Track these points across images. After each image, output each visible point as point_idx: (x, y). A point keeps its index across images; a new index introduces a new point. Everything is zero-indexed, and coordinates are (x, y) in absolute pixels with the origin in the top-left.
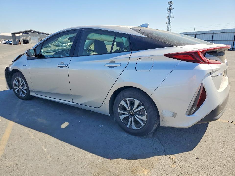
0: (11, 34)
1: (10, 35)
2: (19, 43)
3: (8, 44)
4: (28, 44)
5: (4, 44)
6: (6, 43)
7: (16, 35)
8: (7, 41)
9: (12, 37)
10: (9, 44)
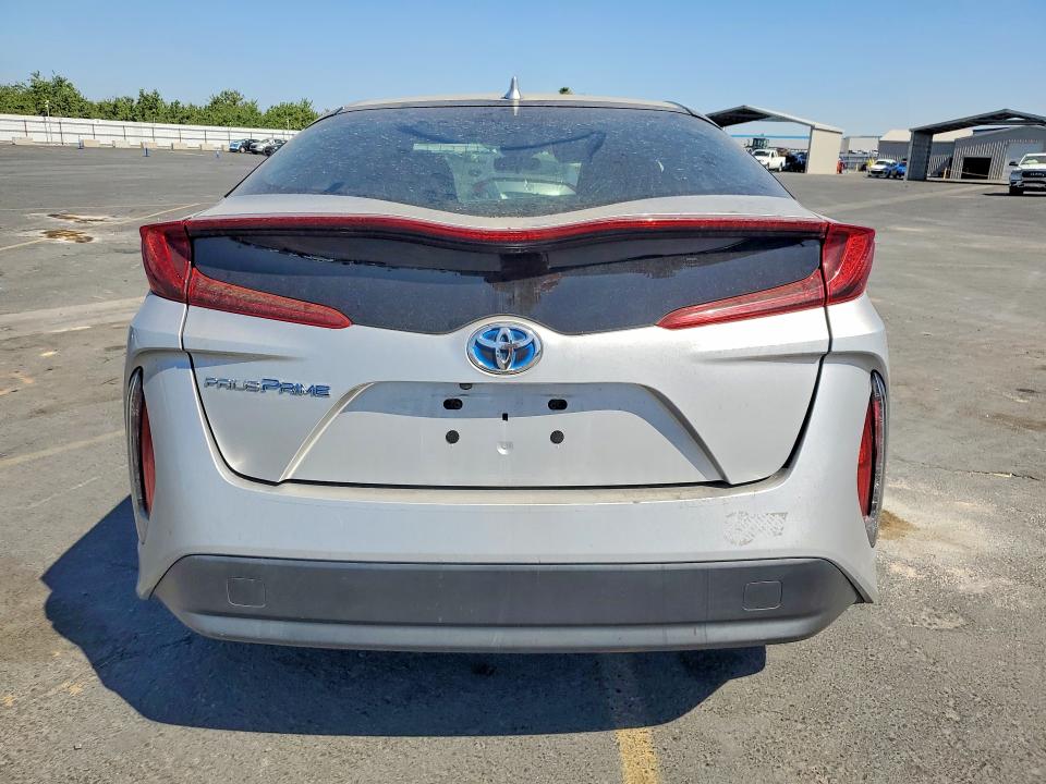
0: (910, 133)
1: (906, 136)
2: (943, 174)
3: (888, 177)
4: (986, 178)
5: (877, 177)
6: (881, 172)
7: (937, 138)
8: (888, 164)
9: (910, 148)
10: (895, 177)
